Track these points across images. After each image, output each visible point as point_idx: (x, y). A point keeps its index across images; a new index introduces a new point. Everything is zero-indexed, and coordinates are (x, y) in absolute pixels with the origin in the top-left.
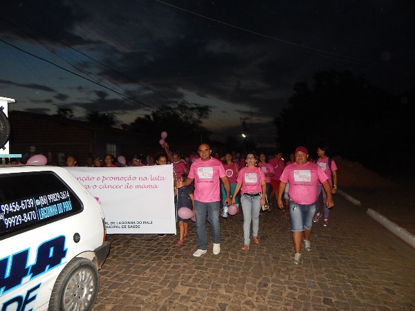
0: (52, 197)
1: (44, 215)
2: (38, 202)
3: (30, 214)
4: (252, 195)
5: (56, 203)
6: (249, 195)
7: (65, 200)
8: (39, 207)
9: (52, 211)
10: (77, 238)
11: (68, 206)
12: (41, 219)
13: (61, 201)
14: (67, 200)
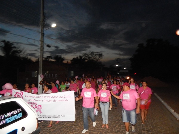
0: (13, 112)
1: (9, 121)
2: (6, 116)
3: (2, 122)
4: (104, 103)
5: (15, 115)
6: (102, 102)
7: (19, 113)
8: (7, 118)
9: (13, 118)
10: (23, 129)
11: (20, 115)
12: (7, 123)
13: (17, 113)
14: (20, 113)
